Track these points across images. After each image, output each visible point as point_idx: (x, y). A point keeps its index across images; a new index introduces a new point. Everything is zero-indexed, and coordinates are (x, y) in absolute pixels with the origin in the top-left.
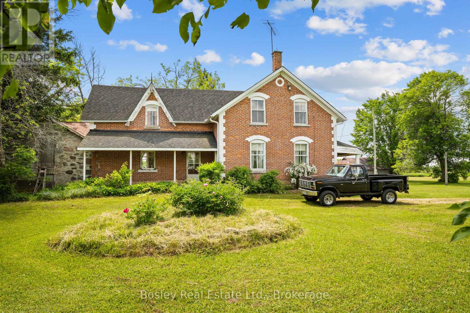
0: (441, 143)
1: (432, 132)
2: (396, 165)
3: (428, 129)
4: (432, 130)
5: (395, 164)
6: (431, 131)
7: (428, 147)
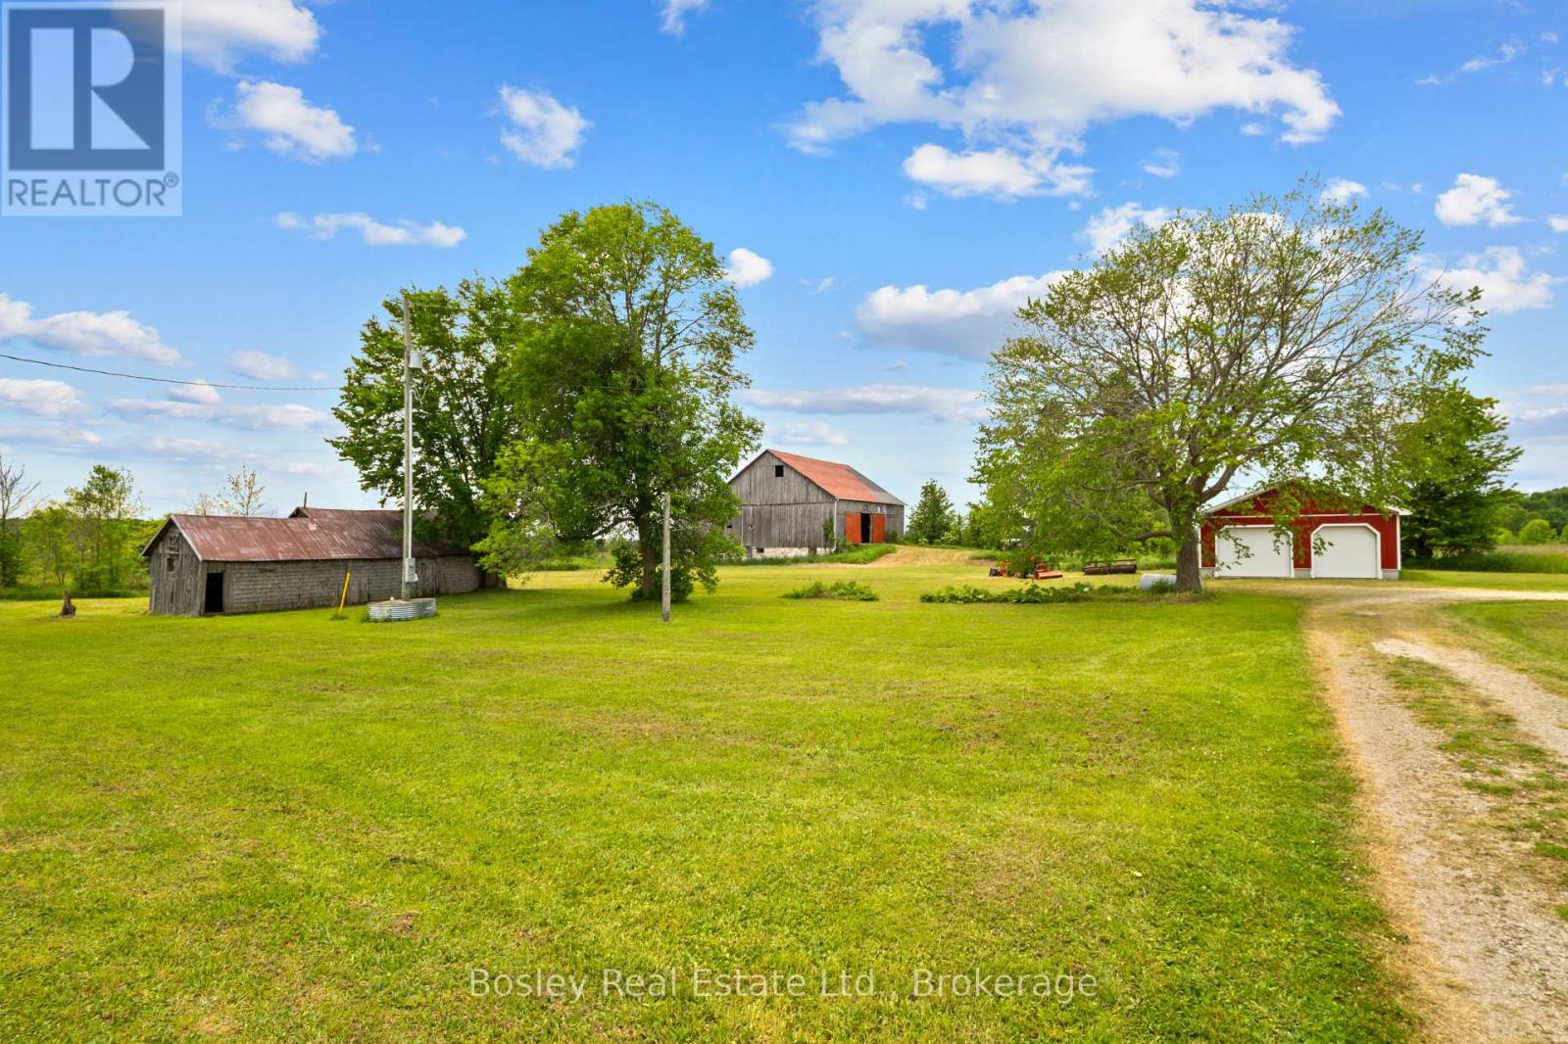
0: (649, 462)
1: (620, 420)
2: (487, 540)
3: (608, 407)
4: (618, 410)
5: (485, 536)
6: (618, 414)
7: (605, 473)
